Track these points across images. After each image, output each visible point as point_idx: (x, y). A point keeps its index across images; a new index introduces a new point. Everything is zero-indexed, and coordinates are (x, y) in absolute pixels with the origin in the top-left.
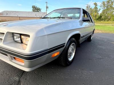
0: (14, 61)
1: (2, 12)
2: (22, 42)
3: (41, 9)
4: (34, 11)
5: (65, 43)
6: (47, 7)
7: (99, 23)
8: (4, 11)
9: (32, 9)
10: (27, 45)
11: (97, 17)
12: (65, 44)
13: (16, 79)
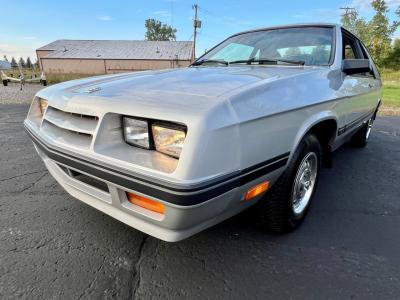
0: (126, 205)
1: (51, 45)
2: (153, 147)
3: (175, 31)
4: (150, 37)
5: (288, 154)
6: (196, 22)
7: (390, 76)
8: (58, 41)
9: (146, 30)
10: (178, 158)
11: (384, 56)
12: (290, 157)
13: (122, 263)
